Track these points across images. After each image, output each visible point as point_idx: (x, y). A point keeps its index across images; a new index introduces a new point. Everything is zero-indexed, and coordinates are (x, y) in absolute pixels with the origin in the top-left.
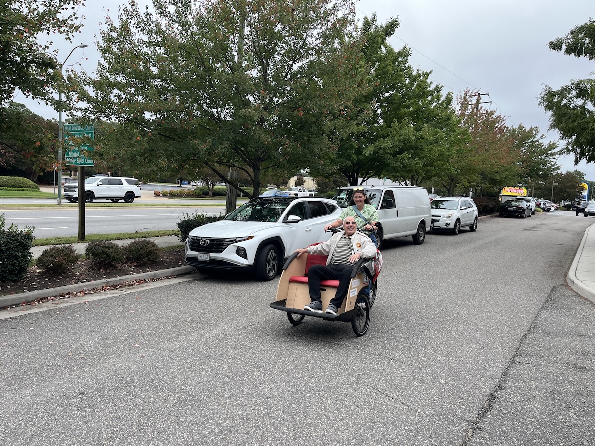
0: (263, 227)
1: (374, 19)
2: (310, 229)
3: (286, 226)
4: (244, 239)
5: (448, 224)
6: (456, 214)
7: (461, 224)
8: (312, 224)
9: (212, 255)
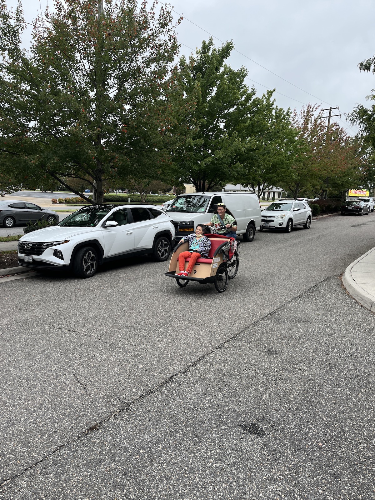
0: (81, 231)
1: (210, 43)
2: (131, 232)
3: (105, 230)
4: (61, 242)
5: (281, 224)
6: (289, 214)
7: (294, 223)
8: (133, 228)
9: (34, 257)
